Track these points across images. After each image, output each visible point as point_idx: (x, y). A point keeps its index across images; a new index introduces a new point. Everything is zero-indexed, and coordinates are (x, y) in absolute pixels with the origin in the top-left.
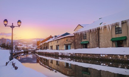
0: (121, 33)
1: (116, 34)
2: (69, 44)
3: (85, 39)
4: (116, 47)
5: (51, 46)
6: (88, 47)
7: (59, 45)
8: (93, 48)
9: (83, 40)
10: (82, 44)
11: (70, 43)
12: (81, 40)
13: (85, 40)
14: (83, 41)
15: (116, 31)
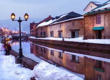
2: (76, 30)
3: (99, 23)
5: (52, 31)
6: (103, 34)
7: (62, 31)
10: (95, 31)
11: (78, 28)
12: (93, 25)
13: (99, 26)
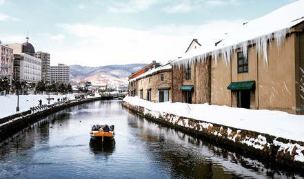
0: (247, 72)
1: (239, 72)
2: (166, 89)
3: (189, 79)
4: (238, 107)
5: (142, 88)
6: (193, 99)
7: (150, 90)
8: (200, 103)
9: (186, 81)
10: (184, 92)
11: (168, 86)
12: (182, 82)
13: (189, 83)
14: (184, 84)
15: (239, 66)
